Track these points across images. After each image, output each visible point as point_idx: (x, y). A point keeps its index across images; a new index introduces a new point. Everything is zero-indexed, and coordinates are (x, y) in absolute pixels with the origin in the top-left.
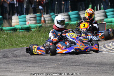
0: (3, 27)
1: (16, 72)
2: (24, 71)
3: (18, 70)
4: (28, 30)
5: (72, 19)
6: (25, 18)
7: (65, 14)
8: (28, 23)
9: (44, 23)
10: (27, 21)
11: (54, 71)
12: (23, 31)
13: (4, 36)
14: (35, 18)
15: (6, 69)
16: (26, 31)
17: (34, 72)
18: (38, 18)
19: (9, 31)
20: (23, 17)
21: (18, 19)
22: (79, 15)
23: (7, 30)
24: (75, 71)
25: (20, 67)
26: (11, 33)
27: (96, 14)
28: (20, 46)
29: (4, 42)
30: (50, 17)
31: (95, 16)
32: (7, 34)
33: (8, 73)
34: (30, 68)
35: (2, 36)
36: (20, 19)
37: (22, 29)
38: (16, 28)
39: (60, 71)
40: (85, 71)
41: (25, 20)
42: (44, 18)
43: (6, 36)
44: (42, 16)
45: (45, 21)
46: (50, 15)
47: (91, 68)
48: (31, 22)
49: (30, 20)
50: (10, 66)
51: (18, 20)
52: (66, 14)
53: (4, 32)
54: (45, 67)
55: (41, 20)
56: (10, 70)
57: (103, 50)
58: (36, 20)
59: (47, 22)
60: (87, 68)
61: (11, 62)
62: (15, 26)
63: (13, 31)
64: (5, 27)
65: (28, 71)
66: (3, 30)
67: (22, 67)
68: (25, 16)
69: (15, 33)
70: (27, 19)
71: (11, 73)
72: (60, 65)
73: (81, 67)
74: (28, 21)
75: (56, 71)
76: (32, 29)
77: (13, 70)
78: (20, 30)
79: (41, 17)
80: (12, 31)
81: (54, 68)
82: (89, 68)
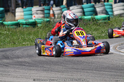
0: (4, 21)
1: (17, 77)
2: (26, 76)
3: (19, 75)
4: (34, 26)
5: (86, 13)
6: (31, 11)
7: (78, 6)
8: (34, 17)
9: (53, 18)
10: (33, 14)
11: (62, 76)
12: (27, 26)
13: (5, 32)
14: (43, 11)
15: (4, 73)
16: (31, 26)
17: (37, 77)
18: (46, 11)
19: (11, 27)
20: (29, 10)
21: (23, 12)
22: (95, 8)
23: (8, 26)
24: (87, 76)
25: (21, 71)
26: (13, 28)
27: (114, 8)
28: (23, 45)
29: (5, 39)
30: (61, 10)
31: (114, 9)
32: (9, 30)
33: (6, 78)
34: (33, 72)
35: (3, 32)
36: (25, 12)
37: (26, 24)
38: (20, 23)
39: (68, 76)
40: (99, 77)
41: (31, 14)
42: (53, 11)
43: (8, 32)
44: (51, 9)
45: (54, 15)
46: (60, 7)
47: (107, 73)
48: (38, 15)
49: (37, 14)
50: (9, 69)
51: (22, 14)
52: (80, 6)
53: (5, 28)
54: (51, 71)
55: (49, 13)
56: (9, 74)
57: (122, 51)
58: (44, 14)
59: (56, 16)
60: (102, 72)
61: (11, 64)
62: (19, 21)
63: (16, 27)
64: (7, 21)
65: (31, 76)
66: (4, 25)
67: (24, 71)
68: (31, 9)
69: (18, 29)
70: (33, 12)
71: (10, 78)
72: (69, 69)
73: (95, 71)
74: (35, 14)
75: (64, 76)
76: (38, 25)
77: (12, 74)
78: (24, 26)
79: (49, 10)
80: (14, 27)
81: (63, 72)
82: (104, 73)
